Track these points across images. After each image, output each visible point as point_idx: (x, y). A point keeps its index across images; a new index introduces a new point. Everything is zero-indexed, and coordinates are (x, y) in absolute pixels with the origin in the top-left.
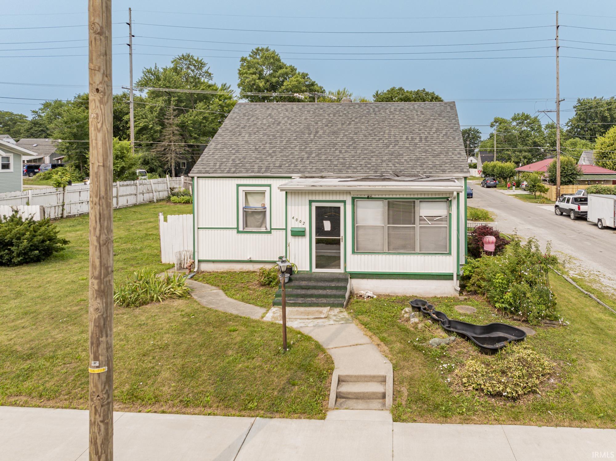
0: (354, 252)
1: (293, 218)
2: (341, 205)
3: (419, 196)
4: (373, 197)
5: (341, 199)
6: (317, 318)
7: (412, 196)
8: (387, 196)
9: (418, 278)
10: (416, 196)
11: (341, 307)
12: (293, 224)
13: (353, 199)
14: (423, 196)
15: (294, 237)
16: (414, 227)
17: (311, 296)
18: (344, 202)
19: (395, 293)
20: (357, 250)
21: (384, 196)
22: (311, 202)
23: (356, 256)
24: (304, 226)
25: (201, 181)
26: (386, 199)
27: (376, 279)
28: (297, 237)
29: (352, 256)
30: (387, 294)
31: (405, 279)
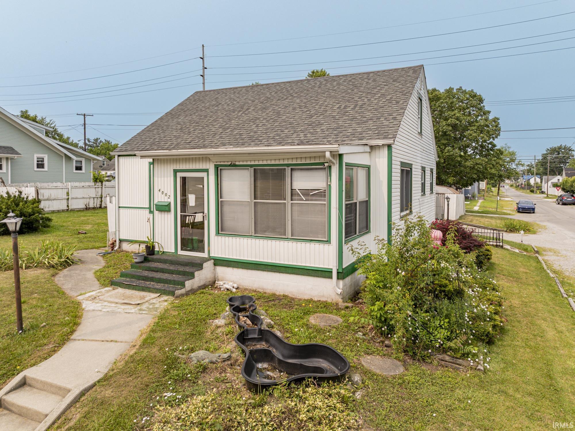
0: (218, 233)
1: (159, 190)
2: (204, 175)
3: (290, 162)
4: (237, 163)
5: (204, 167)
6: (126, 304)
7: (281, 162)
8: (253, 163)
9: (290, 272)
10: (286, 162)
11: (172, 296)
12: (159, 198)
13: (217, 167)
14: (294, 162)
15: (160, 213)
16: (285, 203)
17: (152, 279)
18: (207, 171)
19: (263, 289)
20: (222, 231)
21: (249, 163)
22: (176, 172)
23: (220, 238)
24: (169, 200)
25: (122, 159)
26: (251, 166)
27: (243, 268)
28: (163, 213)
29: (216, 237)
30: (254, 289)
31: (275, 272)
